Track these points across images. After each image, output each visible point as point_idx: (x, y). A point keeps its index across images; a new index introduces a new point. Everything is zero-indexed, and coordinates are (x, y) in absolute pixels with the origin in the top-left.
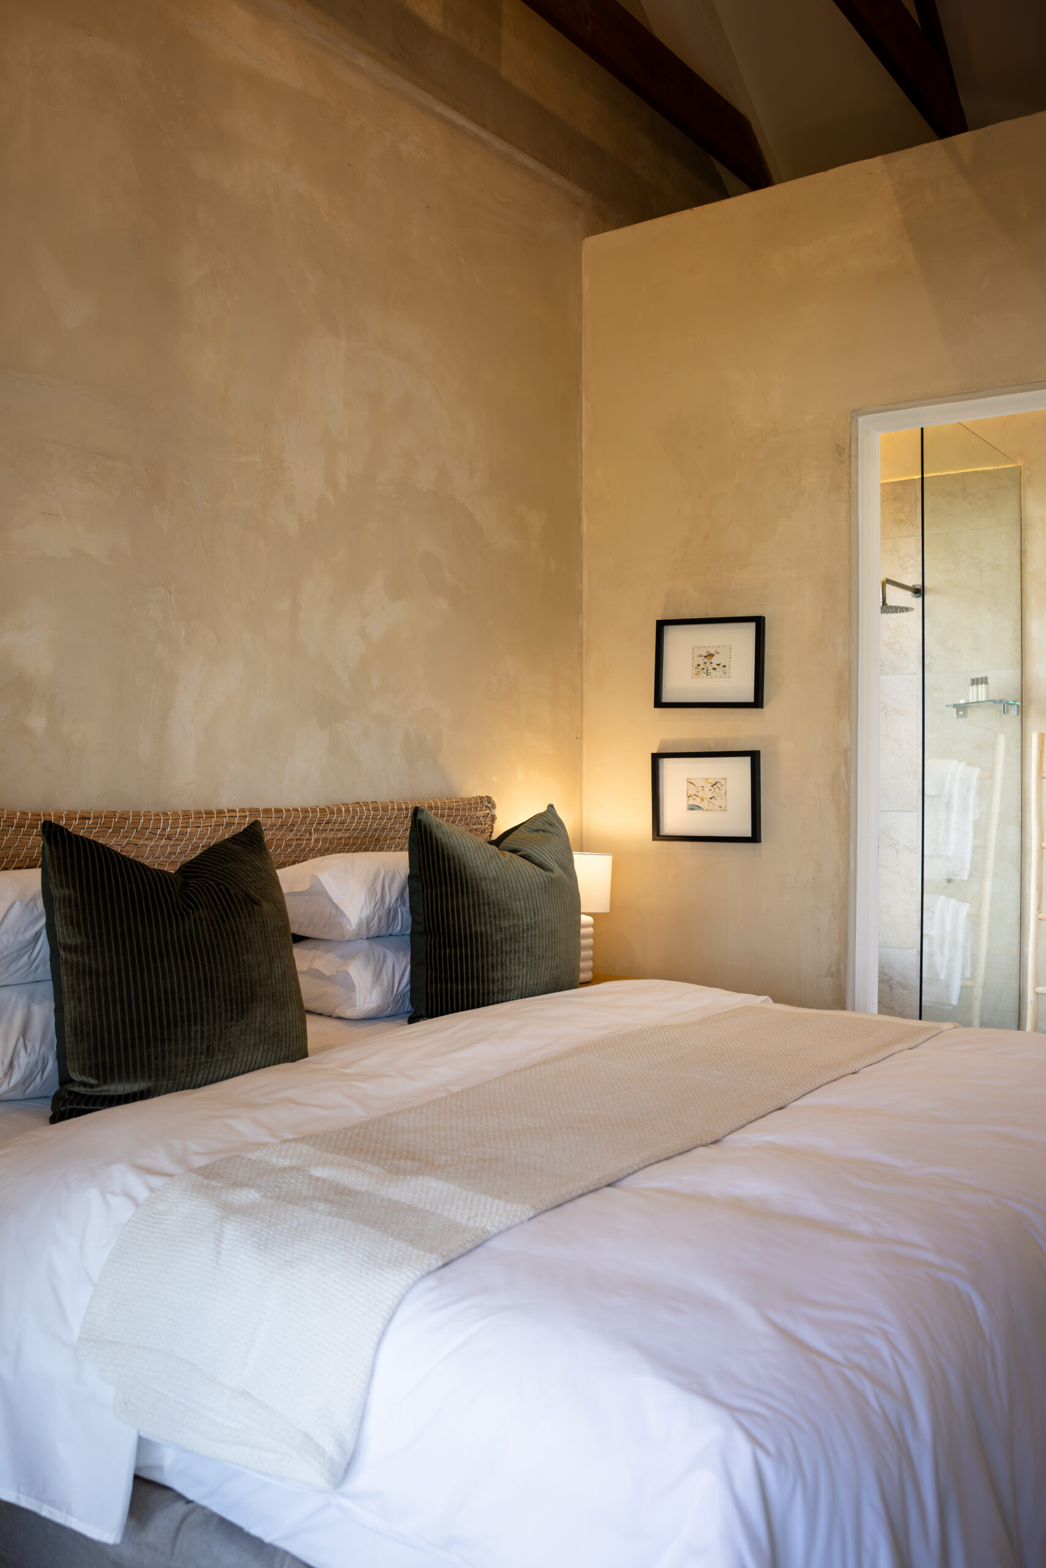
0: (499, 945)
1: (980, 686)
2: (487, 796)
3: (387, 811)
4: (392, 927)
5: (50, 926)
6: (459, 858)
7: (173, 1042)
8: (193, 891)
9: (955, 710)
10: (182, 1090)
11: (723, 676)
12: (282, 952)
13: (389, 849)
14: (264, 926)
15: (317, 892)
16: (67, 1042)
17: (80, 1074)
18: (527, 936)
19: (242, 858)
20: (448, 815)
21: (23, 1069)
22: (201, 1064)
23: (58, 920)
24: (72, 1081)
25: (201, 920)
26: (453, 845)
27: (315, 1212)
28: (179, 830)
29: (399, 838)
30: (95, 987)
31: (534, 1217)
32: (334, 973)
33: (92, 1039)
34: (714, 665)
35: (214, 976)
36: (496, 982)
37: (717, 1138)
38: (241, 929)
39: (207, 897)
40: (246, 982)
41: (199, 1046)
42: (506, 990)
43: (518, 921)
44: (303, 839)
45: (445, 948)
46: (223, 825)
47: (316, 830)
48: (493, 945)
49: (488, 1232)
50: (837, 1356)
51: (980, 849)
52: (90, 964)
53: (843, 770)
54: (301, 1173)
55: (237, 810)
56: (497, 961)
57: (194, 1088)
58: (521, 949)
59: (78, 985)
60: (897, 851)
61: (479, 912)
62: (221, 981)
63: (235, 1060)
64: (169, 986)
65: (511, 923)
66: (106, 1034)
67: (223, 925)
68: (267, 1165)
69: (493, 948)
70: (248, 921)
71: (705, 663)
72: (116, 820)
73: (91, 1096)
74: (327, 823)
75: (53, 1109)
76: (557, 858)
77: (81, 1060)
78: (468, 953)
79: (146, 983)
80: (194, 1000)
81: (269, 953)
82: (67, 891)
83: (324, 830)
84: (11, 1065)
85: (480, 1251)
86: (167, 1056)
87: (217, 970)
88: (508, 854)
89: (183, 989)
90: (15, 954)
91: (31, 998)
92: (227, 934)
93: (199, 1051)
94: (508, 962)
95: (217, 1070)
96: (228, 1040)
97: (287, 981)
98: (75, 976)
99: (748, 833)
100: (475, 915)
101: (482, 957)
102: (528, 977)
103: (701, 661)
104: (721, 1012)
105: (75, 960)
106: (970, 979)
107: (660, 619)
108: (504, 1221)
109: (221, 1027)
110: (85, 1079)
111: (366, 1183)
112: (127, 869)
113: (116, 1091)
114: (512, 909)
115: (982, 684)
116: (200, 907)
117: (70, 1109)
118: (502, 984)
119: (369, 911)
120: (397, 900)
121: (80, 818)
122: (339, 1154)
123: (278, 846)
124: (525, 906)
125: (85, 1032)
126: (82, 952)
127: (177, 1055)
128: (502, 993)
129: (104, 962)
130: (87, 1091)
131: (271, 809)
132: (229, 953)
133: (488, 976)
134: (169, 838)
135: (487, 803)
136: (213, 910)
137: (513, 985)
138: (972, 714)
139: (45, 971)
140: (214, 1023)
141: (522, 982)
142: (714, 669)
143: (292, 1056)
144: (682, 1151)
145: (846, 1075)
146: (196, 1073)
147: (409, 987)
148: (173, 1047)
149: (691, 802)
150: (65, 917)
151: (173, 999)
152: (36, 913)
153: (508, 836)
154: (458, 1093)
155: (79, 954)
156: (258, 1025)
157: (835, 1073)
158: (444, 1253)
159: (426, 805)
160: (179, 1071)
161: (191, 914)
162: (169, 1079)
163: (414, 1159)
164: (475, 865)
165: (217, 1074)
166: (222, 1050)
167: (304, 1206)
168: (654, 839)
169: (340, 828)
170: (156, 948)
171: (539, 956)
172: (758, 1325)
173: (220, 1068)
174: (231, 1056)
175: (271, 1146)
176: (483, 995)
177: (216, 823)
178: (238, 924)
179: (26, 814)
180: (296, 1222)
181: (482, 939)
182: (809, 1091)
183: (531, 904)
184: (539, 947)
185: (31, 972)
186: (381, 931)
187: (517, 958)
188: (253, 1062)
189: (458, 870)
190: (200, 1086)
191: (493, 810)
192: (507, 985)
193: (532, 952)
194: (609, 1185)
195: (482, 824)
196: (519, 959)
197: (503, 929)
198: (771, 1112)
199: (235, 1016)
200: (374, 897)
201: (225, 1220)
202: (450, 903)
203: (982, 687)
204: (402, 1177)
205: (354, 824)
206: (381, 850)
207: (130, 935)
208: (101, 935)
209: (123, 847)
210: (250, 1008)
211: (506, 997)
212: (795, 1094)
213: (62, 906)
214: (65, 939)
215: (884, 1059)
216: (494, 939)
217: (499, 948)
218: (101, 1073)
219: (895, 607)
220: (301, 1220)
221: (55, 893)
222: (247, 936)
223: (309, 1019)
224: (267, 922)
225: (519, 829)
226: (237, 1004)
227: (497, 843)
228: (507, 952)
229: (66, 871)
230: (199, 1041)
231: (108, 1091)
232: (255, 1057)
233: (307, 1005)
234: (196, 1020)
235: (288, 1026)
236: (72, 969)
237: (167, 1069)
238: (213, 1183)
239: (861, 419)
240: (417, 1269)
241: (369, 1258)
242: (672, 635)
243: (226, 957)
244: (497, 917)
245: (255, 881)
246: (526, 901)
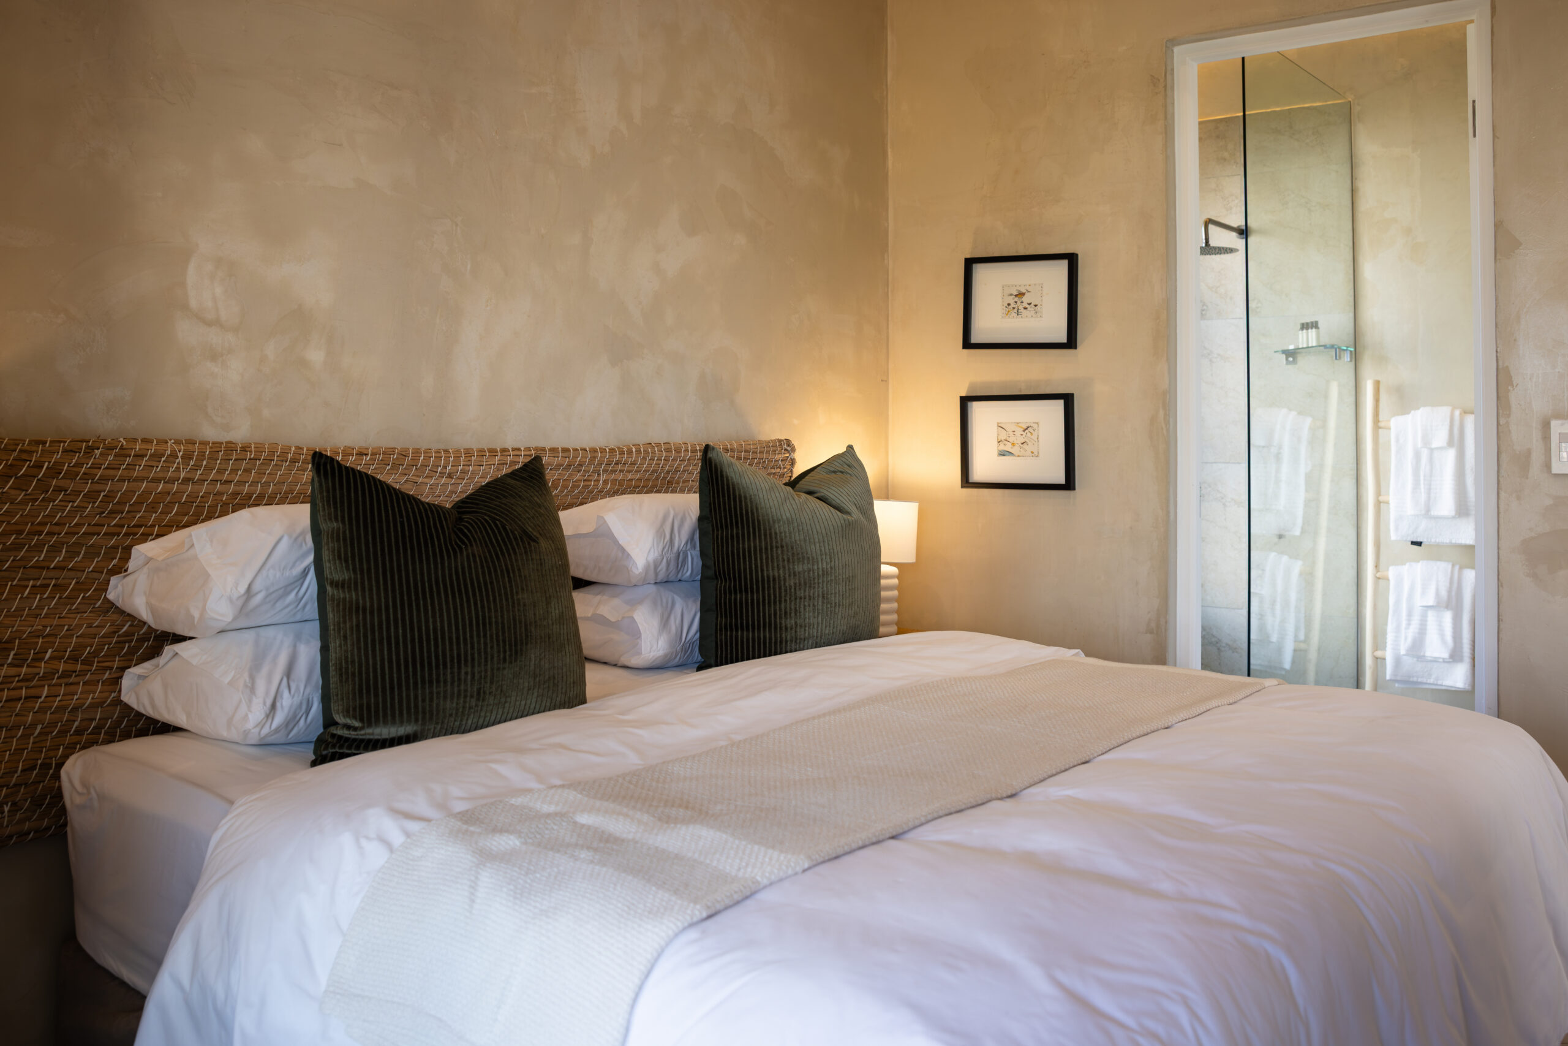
0: (793, 590)
1: (1310, 330)
2: (786, 439)
3: (680, 452)
4: (681, 571)
5: (318, 562)
6: (751, 499)
7: (442, 684)
8: (467, 526)
9: (1284, 356)
10: (451, 734)
11: (1034, 315)
12: (560, 592)
13: (682, 491)
14: (541, 564)
15: (603, 534)
16: (331, 682)
17: (344, 716)
18: (823, 582)
19: (521, 494)
20: (745, 458)
21: (286, 710)
22: (470, 708)
23: (326, 554)
24: (336, 724)
25: (474, 556)
26: (745, 485)
27: (576, 860)
28: (460, 468)
29: (693, 481)
30: (361, 625)
31: (809, 868)
32: (620, 619)
33: (357, 679)
34: (1025, 305)
35: (487, 614)
36: (789, 630)
37: (1014, 792)
38: (517, 566)
39: (481, 532)
40: (520, 622)
41: (469, 689)
42: (800, 639)
43: (813, 565)
44: (592, 481)
45: (735, 593)
46: (506, 464)
47: (605, 471)
48: (786, 591)
49: (758, 882)
50: (1129, 1021)
51: (1313, 503)
52: (357, 600)
53: (1161, 413)
54: (565, 819)
55: (522, 449)
56: (790, 608)
57: (463, 732)
58: (816, 595)
59: (345, 622)
60: (1224, 504)
61: (772, 556)
62: (494, 620)
63: (507, 705)
64: (439, 624)
65: (805, 568)
66: (371, 674)
67: (497, 561)
68: (530, 811)
69: (787, 594)
70: (524, 558)
71: (1016, 302)
72: (395, 457)
73: (355, 740)
74: (617, 464)
75: (315, 753)
76: (855, 501)
77: (345, 701)
78: (759, 599)
79: (415, 621)
80: (465, 639)
81: (545, 592)
82: (335, 524)
83: (614, 471)
84: (273, 706)
85: (749, 902)
86: (435, 698)
87: (489, 609)
88: (804, 496)
89: (454, 628)
90: (282, 590)
91: (298, 637)
92: (502, 571)
93: (469, 694)
94: (802, 609)
95: (488, 714)
96: (500, 683)
97: (565, 622)
98: (341, 613)
99: (1061, 479)
100: (767, 558)
101: (775, 603)
102: (824, 626)
103: (1011, 300)
104: (1027, 664)
105: (342, 596)
106: (1305, 641)
107: (968, 256)
108: (776, 871)
109: (492, 670)
110: (349, 721)
111: (634, 831)
112: (398, 503)
113: (381, 735)
114: (807, 554)
115: (1312, 328)
116: (474, 544)
117: (332, 753)
118: (796, 632)
119: (656, 554)
120: (686, 543)
121: (357, 454)
122: (607, 801)
123: (565, 487)
124: (821, 551)
125: (350, 672)
126: (349, 587)
127: (445, 698)
128: (796, 642)
129: (371, 599)
130: (350, 734)
131: (558, 448)
132: (503, 592)
133: (781, 624)
134: (450, 476)
135: (787, 446)
136: (487, 546)
137: (807, 633)
138: (1303, 361)
139: (312, 610)
140: (486, 665)
141: (817, 630)
142: (1025, 308)
143: (569, 703)
144: (975, 803)
145: (1158, 730)
146: (465, 718)
147: (698, 635)
148: (442, 689)
149: (1002, 447)
150: (333, 551)
151: (443, 638)
152: (304, 548)
153: (804, 478)
154: (740, 741)
155: (346, 590)
156: (532, 667)
157: (1145, 727)
158: (709, 904)
159: (721, 447)
160: (448, 715)
161: (464, 550)
162: (437, 723)
163: (687, 808)
164: (768, 506)
165: (487, 719)
166: (494, 693)
167: (566, 853)
168: (963, 487)
169: (630, 469)
170: (427, 584)
171: (835, 603)
172: (1042, 985)
173: (492, 713)
174: (503, 700)
175: (537, 792)
176: (776, 643)
177: (500, 462)
178: (514, 561)
179: (302, 449)
180: (555, 869)
181: (774, 584)
182: (1116, 745)
183: (827, 548)
184: (835, 593)
185: (299, 611)
186: (670, 576)
187: (811, 605)
188: (527, 707)
189: (749, 511)
190: (469, 731)
191: (792, 454)
192: (801, 633)
193: (827, 598)
194: (893, 838)
195: (781, 468)
196: (814, 605)
197: (797, 574)
198: (1074, 766)
199: (507, 657)
200: (662, 540)
201: (482, 867)
202: (741, 546)
203: (1312, 332)
204: (672, 825)
205: (645, 466)
206: (673, 492)
207: (399, 571)
208: (369, 570)
209: (402, 485)
210: (524, 649)
211: (799, 647)
212: (1101, 748)
213: (330, 540)
214: (332, 574)
215: (1200, 714)
216: (787, 584)
217: (793, 594)
218: (365, 716)
219: (1218, 247)
220: (561, 868)
221: (324, 526)
222: (522, 574)
223: (589, 666)
224: (545, 560)
225: (816, 470)
226: (510, 645)
227: (793, 484)
228: (801, 598)
229: (335, 503)
230: (469, 683)
231: (373, 734)
232: (529, 702)
233: (587, 651)
234: (466, 661)
235: (564, 670)
236: (338, 605)
237: (435, 713)
238: (472, 829)
239: (1176, 49)
240: (678, 920)
241: (629, 907)
242: (981, 273)
243: (500, 595)
244: (791, 560)
245: (533, 518)
246: (822, 544)
